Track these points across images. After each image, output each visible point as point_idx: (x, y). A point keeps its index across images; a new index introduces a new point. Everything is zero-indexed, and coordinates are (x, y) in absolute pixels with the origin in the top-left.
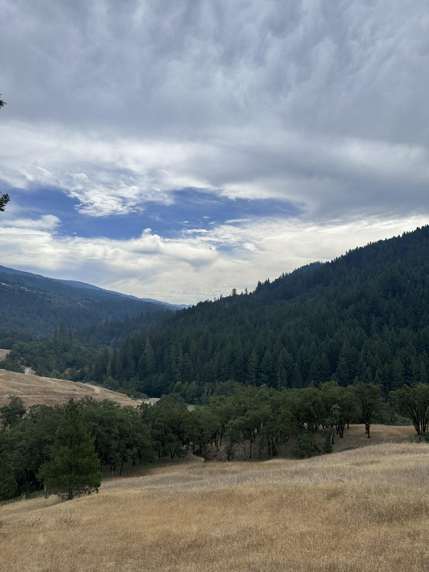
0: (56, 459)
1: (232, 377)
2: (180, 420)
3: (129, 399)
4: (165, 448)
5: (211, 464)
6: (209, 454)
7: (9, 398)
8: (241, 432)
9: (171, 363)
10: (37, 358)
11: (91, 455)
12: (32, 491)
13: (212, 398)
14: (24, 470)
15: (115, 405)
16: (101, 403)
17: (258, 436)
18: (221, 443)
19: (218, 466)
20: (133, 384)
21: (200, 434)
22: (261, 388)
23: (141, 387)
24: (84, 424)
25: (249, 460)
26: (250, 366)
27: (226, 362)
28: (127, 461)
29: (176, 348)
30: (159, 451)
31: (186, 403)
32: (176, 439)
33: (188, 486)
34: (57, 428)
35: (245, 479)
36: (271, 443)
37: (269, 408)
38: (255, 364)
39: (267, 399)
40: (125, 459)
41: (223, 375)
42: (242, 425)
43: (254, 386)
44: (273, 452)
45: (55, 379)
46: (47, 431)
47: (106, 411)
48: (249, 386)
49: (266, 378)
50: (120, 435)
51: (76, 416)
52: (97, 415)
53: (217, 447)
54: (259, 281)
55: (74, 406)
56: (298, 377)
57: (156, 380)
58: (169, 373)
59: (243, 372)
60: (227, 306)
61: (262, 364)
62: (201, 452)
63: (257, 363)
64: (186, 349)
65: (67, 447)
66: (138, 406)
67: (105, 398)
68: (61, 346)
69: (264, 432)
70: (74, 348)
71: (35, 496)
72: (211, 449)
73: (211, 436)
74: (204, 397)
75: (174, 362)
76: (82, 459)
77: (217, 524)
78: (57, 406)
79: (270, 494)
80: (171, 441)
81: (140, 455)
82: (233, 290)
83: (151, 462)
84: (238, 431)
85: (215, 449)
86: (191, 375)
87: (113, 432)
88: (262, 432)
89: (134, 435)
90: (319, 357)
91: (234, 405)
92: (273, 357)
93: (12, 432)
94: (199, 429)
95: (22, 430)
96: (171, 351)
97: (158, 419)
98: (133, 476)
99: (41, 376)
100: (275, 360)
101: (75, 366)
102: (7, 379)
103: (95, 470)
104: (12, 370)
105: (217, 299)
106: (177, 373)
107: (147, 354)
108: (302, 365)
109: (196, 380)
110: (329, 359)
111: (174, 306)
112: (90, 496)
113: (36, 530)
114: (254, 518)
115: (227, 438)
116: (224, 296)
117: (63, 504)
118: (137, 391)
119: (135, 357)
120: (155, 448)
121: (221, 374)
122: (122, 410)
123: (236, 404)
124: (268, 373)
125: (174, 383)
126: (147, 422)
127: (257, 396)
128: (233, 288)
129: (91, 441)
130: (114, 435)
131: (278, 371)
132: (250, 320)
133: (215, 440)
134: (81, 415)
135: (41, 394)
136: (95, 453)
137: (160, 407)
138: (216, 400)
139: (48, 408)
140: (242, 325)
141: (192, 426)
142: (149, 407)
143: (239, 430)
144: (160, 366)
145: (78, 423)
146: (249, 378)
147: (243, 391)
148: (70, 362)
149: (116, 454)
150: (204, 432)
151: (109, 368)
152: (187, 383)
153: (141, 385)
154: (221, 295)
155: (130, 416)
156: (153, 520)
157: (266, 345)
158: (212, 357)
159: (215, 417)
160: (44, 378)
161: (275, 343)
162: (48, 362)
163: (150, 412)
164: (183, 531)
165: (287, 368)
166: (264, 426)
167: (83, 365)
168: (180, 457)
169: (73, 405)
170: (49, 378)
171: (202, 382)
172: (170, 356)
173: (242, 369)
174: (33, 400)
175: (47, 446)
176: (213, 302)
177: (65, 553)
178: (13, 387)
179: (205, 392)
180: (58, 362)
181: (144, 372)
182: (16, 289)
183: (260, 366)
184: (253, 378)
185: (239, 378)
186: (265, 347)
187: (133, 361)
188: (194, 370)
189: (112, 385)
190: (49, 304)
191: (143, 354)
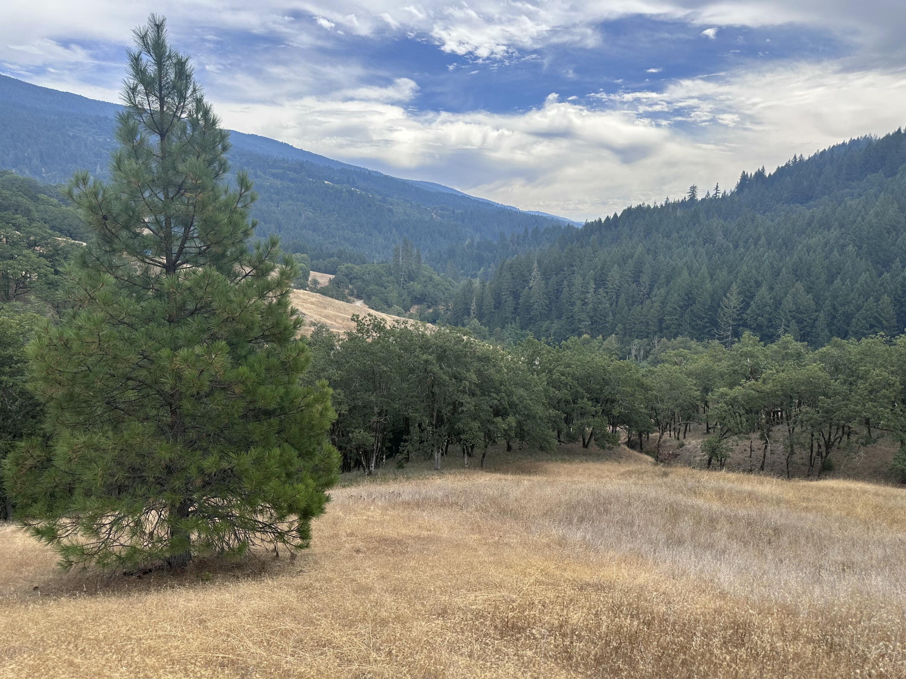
1: (686, 333)
4: (572, 427)
6: (661, 451)
9: (573, 304)
10: (371, 287)
18: (685, 433)
20: (510, 334)
26: (724, 315)
27: (676, 306)
28: (494, 442)
29: (583, 280)
30: (560, 432)
32: (597, 413)
38: (733, 312)
40: (490, 437)
41: (668, 328)
50: (480, 386)
53: (679, 439)
54: (744, 172)
56: (823, 338)
57: (547, 331)
58: (569, 320)
59: (708, 324)
60: (678, 214)
61: (748, 312)
62: (641, 444)
63: (737, 310)
64: (601, 282)
68: (405, 272)
70: (424, 277)
75: (579, 303)
80: (585, 414)
81: (521, 434)
82: (691, 188)
83: (542, 449)
85: (674, 443)
86: (607, 325)
87: (465, 379)
89: (511, 392)
90: (875, 304)
92: (772, 301)
96: (574, 285)
98: (506, 472)
100: (776, 307)
101: (425, 303)
102: (320, 307)
105: (659, 204)
106: (583, 321)
107: (533, 288)
108: (834, 317)
109: (615, 334)
110: (897, 307)
116: (673, 200)
119: (514, 292)
120: (554, 423)
121: (664, 326)
125: (577, 337)
128: (691, 186)
130: (468, 384)
131: (781, 326)
132: (725, 236)
140: (710, 244)
141: (633, 390)
144: (553, 308)
146: (720, 335)
148: (418, 296)
149: (472, 423)
151: (473, 307)
152: (600, 337)
154: (667, 198)
157: (760, 279)
158: (649, 298)
161: (778, 275)
162: (386, 294)
165: (799, 322)
167: (436, 301)
168: (603, 447)
171: (628, 338)
172: (571, 293)
173: (706, 320)
176: (652, 208)
178: (327, 317)
179: (633, 355)
180: (401, 296)
181: (528, 317)
182: (344, 190)
183: (745, 316)
184: (727, 337)
185: (699, 335)
186: (756, 282)
187: (511, 298)
188: (614, 317)
189: (477, 333)
190: (390, 214)
191: (527, 288)
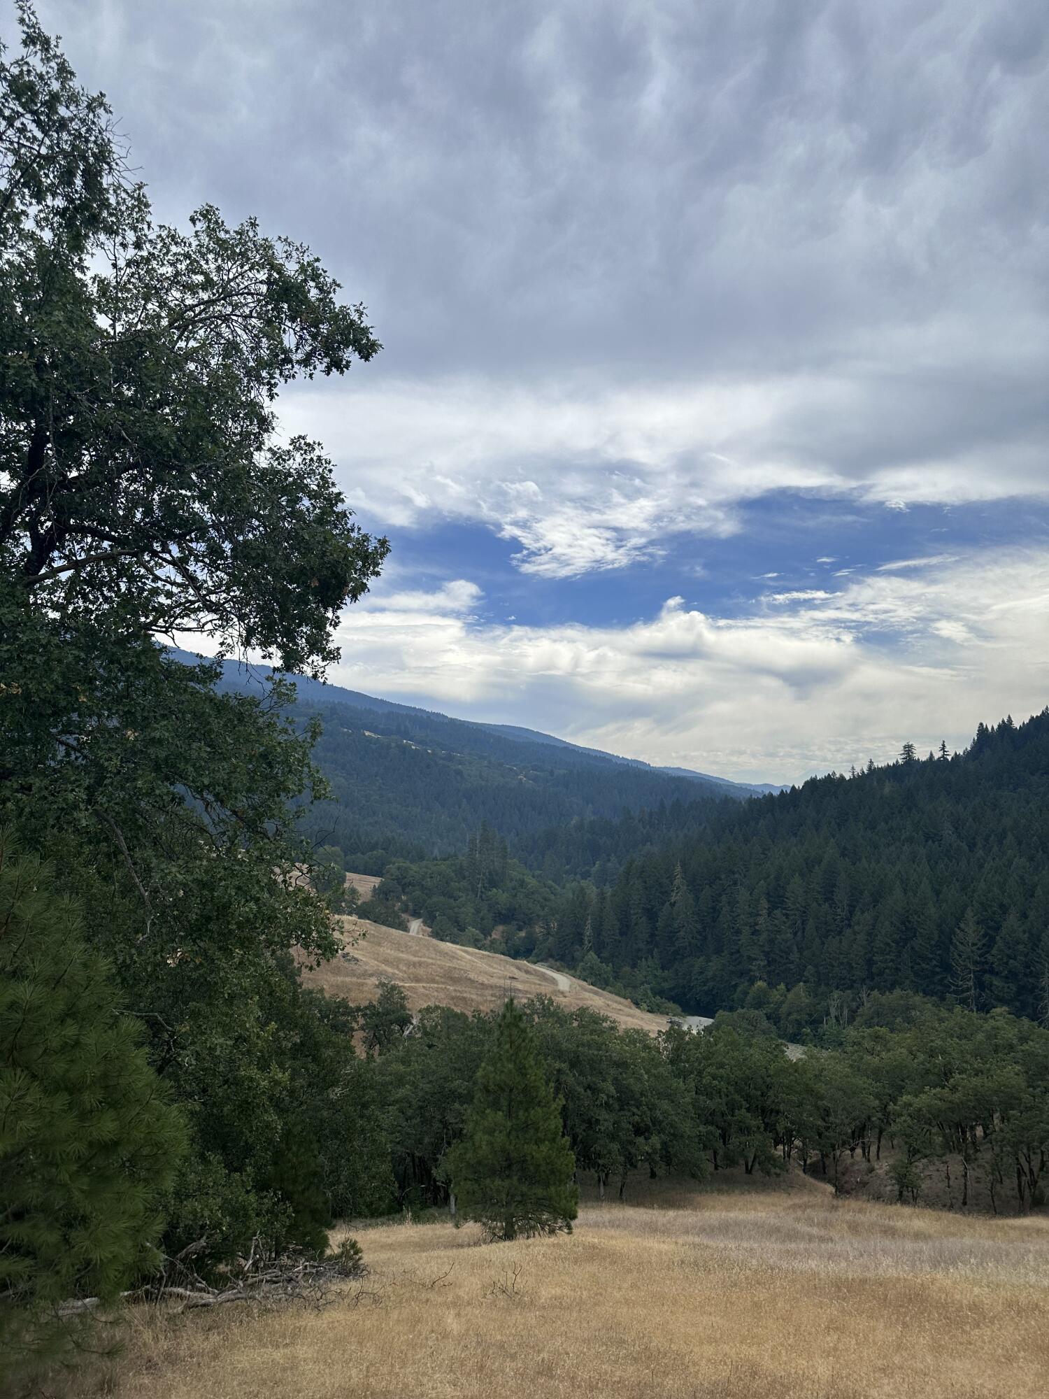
0: (477, 1138)
1: (908, 982)
2: (768, 1080)
3: (637, 1012)
4: (731, 1147)
5: (853, 1204)
6: (846, 1178)
7: (377, 987)
8: (934, 1130)
9: (738, 932)
10: (435, 899)
11: (554, 1140)
12: (424, 1206)
13: (851, 1032)
14: (408, 1154)
15: (604, 1024)
16: (572, 1015)
17: (986, 1146)
18: (878, 1152)
19: (873, 1213)
20: (645, 977)
21: (820, 1122)
22: (992, 1017)
23: (666, 985)
24: (538, 1063)
25: (961, 1209)
26: (960, 956)
27: (889, 941)
28: (635, 1167)
29: (751, 894)
30: (715, 1153)
31: (780, 1037)
32: (759, 1128)
33: (794, 1255)
34: (477, 1066)
35: (953, 1260)
36: (1026, 1169)
37: (1017, 1074)
38: (973, 951)
39: (1011, 1047)
40: (630, 1161)
41: (881, 973)
42: (940, 1110)
43: (972, 1011)
44: (1033, 1196)
45: (471, 950)
46: (455, 1069)
47: (585, 1037)
48: (958, 1009)
49: (1006, 990)
50: (619, 1099)
51: (521, 1040)
52: (565, 1045)
53: (869, 1161)
54: (981, 724)
55: (515, 1016)
57: (701, 973)
58: (734, 957)
59: (938, 970)
60: (887, 790)
61: (994, 951)
62: (824, 1168)
63: (978, 949)
64: (777, 899)
65: (501, 1113)
66: (660, 1031)
67: (581, 1004)
68: (484, 874)
69: (1004, 1138)
70: (512, 880)
71: (431, 1220)
72: (853, 1164)
73: (850, 1131)
74: (828, 1027)
75: (746, 931)
76: (535, 1147)
77: (883, 1370)
78: (477, 1012)
79: (1037, 1312)
80: (744, 1130)
81: (667, 1156)
82: (905, 747)
83: (694, 1176)
84: (927, 1127)
85: (864, 1166)
86: (792, 966)
87: (602, 1091)
88: (999, 1138)
89: (654, 1105)
91: (915, 1057)
92: (1027, 935)
93: (383, 1063)
94: (818, 1108)
95: (405, 1061)
96: (738, 902)
97: (711, 1070)
99: (442, 940)
100: (1034, 944)
101: (514, 922)
103: (563, 1177)
104: (383, 923)
105: (858, 771)
106: (755, 959)
107: (677, 905)
109: (805, 982)
111: (741, 788)
112: (553, 1240)
113: (440, 1300)
114: (989, 1372)
115: (895, 1142)
116: (880, 763)
117: (494, 1246)
118: (655, 994)
119: (648, 910)
120: (705, 1143)
121: (874, 970)
122: (622, 1039)
123: (919, 1054)
124: (1012, 976)
125: (746, 984)
126: (683, 1074)
127: (980, 1036)
128: (904, 743)
129: (554, 1106)
130: (605, 1097)
131: (1044, 973)
132: (957, 829)
133: (863, 1143)
134: (531, 1040)
135: (443, 983)
136: (563, 1136)
137: (715, 1041)
138: (863, 1037)
139: (456, 1015)
140: (933, 842)
141: (800, 1098)
142: (687, 1038)
143: (930, 1124)
144: (710, 936)
145: (525, 1059)
146: (957, 986)
147: (941, 1020)
148: (504, 912)
149: (611, 1145)
150: (831, 1119)
151: (588, 932)
152: (782, 986)
153: (665, 980)
154: (871, 762)
155: (643, 1055)
156: (713, 1326)
157: (1006, 901)
158: (849, 926)
159: (860, 1081)
160: (448, 946)
161: (1032, 896)
162: (456, 909)
163: (690, 1050)
164: (793, 1371)
166: (1003, 1120)
167: (530, 919)
168: (768, 1173)
169: (514, 1013)
170: (458, 947)
171: (823, 988)
172: (734, 915)
173: (935, 962)
174: (427, 996)
175: (457, 1105)
176: (847, 778)
177: (509, 1366)
178: (386, 962)
179: (833, 1015)
180: (478, 911)
181: (673, 949)
182: (393, 745)
183: (990, 958)
184: (968, 989)
185: (928, 986)
186: (1002, 906)
187: (644, 919)
188: (801, 954)
189: (596, 975)
190: (459, 778)
191: (668, 903)
